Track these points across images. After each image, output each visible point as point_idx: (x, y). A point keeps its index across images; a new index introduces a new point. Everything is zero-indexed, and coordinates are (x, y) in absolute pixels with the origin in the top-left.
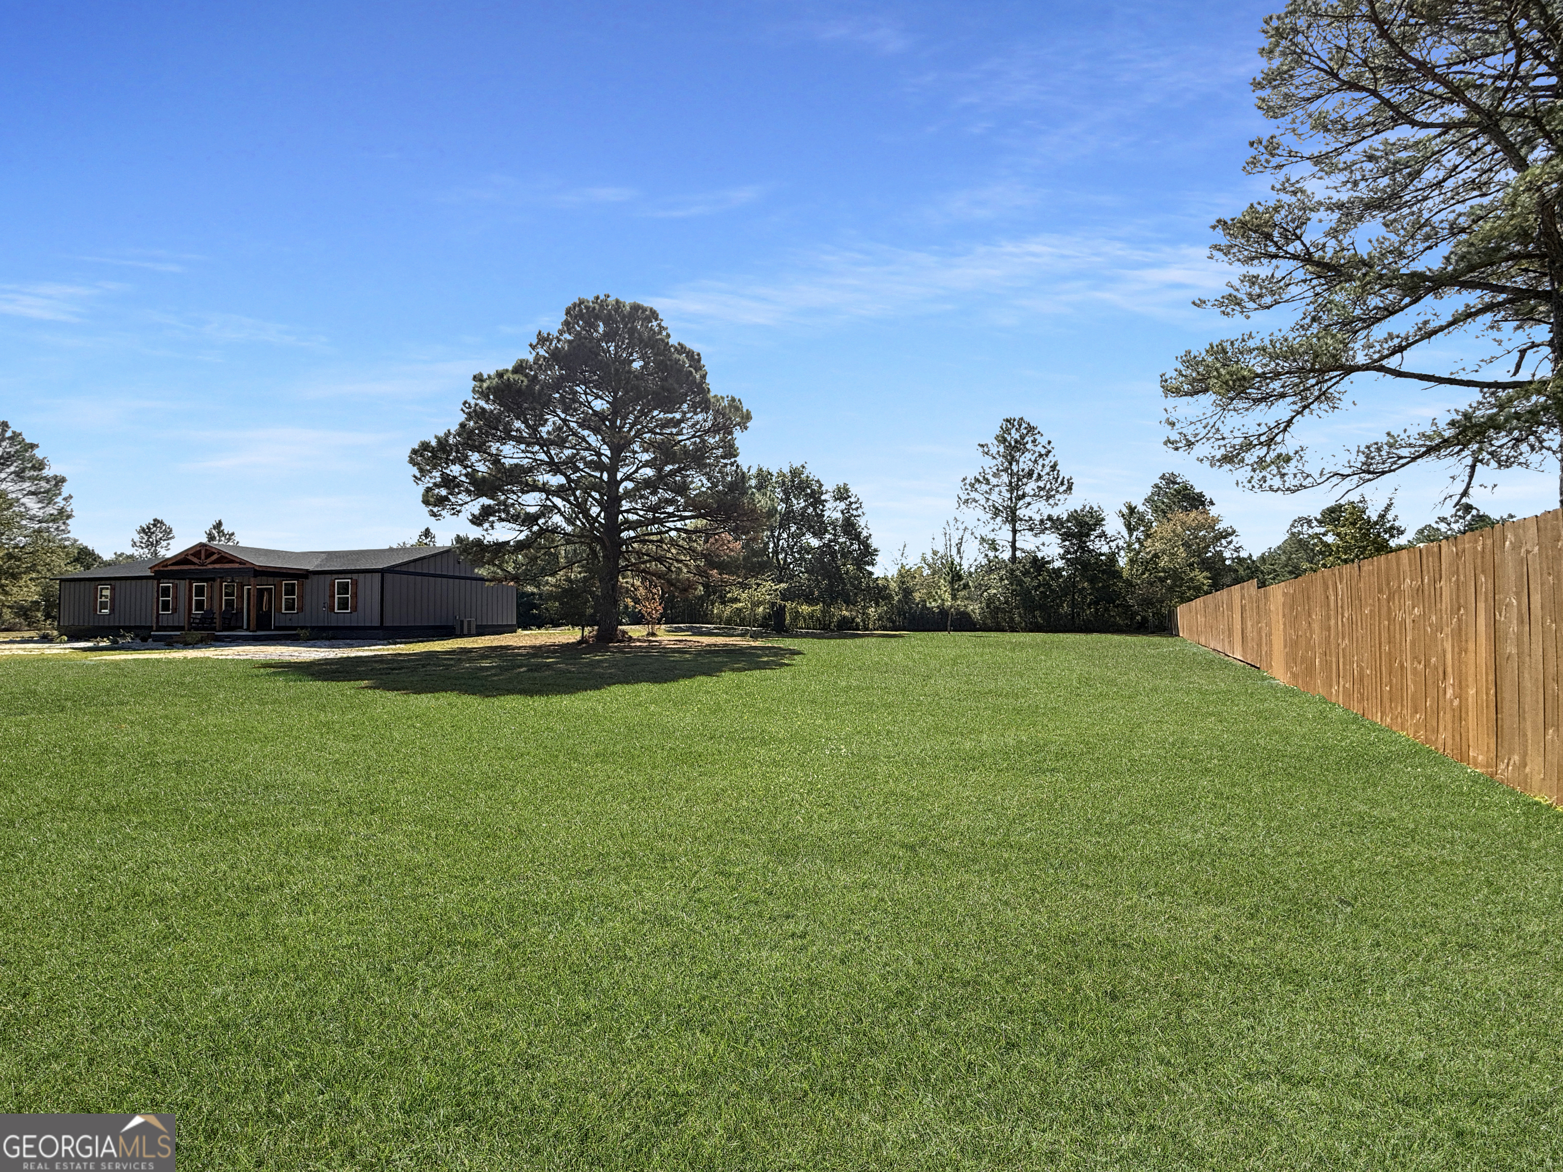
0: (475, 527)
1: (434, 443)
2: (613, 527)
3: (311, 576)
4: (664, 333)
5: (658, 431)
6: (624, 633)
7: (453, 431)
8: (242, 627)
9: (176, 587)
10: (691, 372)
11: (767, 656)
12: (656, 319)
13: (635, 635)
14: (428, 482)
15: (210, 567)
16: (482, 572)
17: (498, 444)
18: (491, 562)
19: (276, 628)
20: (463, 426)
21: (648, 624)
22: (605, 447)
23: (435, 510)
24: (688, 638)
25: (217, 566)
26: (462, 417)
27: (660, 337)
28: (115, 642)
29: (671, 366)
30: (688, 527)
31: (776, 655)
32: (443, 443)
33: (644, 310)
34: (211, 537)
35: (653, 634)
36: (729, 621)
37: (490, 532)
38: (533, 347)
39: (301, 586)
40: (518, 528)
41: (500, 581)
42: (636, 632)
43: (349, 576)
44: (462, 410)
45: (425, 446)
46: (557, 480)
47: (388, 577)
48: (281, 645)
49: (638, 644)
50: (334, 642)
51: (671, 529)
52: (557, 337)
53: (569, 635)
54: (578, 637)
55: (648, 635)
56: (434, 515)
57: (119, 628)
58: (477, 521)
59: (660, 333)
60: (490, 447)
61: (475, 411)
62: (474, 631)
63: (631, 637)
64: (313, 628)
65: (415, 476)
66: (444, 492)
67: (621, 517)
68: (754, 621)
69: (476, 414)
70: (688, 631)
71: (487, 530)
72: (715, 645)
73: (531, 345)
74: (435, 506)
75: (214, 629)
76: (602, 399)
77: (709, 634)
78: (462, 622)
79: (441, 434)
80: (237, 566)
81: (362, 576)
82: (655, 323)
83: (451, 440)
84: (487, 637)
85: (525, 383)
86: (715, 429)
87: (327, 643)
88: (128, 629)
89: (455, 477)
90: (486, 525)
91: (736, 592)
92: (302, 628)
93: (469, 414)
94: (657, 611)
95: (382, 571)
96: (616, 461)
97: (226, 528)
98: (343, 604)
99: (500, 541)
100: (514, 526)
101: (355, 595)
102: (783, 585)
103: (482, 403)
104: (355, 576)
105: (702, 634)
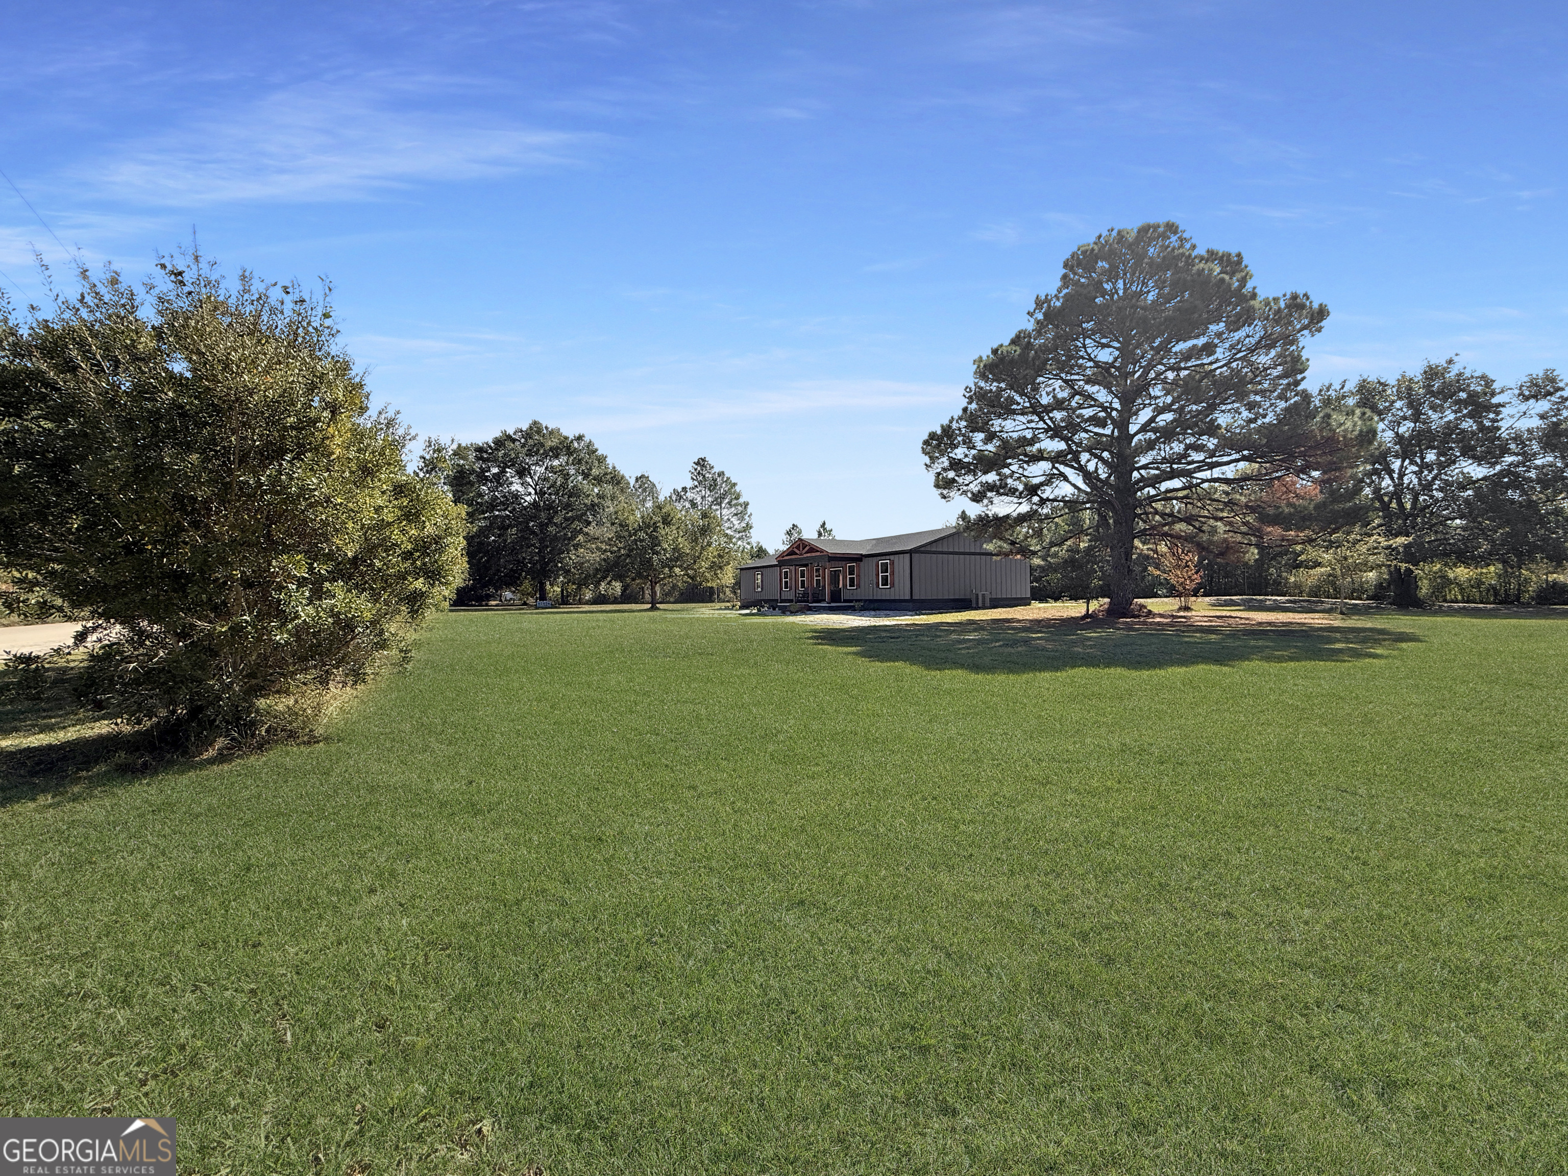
0: (975, 504)
1: (939, 432)
2: (1126, 488)
3: (865, 560)
4: (1188, 246)
5: (1182, 365)
6: (1142, 606)
7: (956, 417)
8: (825, 600)
9: (791, 571)
10: (1223, 280)
11: (1348, 641)
12: (1175, 233)
13: (1155, 610)
14: (937, 467)
15: (805, 555)
16: (989, 547)
17: (1000, 421)
18: (994, 536)
19: (845, 601)
20: (965, 410)
21: (1180, 596)
22: (1116, 400)
23: (945, 492)
24: (1233, 614)
25: (809, 555)
26: (964, 402)
27: (1181, 251)
28: (759, 610)
29: (1193, 281)
30: (1230, 475)
31: (1364, 641)
32: (947, 431)
33: (1156, 227)
34: (820, 534)
35: (1187, 609)
36: (1316, 592)
37: (990, 507)
38: (1031, 314)
39: (859, 566)
40: (1016, 500)
41: (1006, 555)
42: (1159, 605)
43: (888, 557)
44: (964, 396)
45: (933, 436)
46: (1059, 445)
47: (915, 556)
48: (843, 614)
49: (1158, 620)
50: (878, 612)
51: (1204, 481)
52: (1056, 296)
53: (1074, 609)
54: (1083, 612)
55: (1180, 609)
56: (944, 497)
57: (761, 600)
58: (977, 498)
59: (1182, 246)
60: (993, 425)
61: (975, 394)
62: (988, 603)
63: (1150, 611)
64: (866, 601)
65: (926, 465)
66: (951, 474)
67: (1135, 475)
68: (1357, 591)
69: (978, 396)
70: (1239, 605)
71: (987, 506)
72: (1270, 624)
73: (1028, 313)
74: (944, 488)
75: (808, 601)
76: (1109, 346)
77: (1276, 608)
78: (977, 595)
79: (946, 422)
80: (818, 554)
81: (897, 556)
82: (1174, 238)
83: (954, 425)
84: (999, 610)
85: (1017, 353)
86: (1267, 343)
87: (873, 613)
88: (766, 601)
89: (960, 460)
90: (985, 501)
91: (1312, 553)
92: (857, 601)
93: (970, 398)
94: (1192, 581)
95: (910, 552)
96: (1128, 412)
97: (828, 527)
98: (885, 580)
99: (1001, 515)
100: (1012, 499)
101: (892, 573)
102: (1401, 540)
103: (982, 384)
104: (892, 557)
105: (1262, 608)
